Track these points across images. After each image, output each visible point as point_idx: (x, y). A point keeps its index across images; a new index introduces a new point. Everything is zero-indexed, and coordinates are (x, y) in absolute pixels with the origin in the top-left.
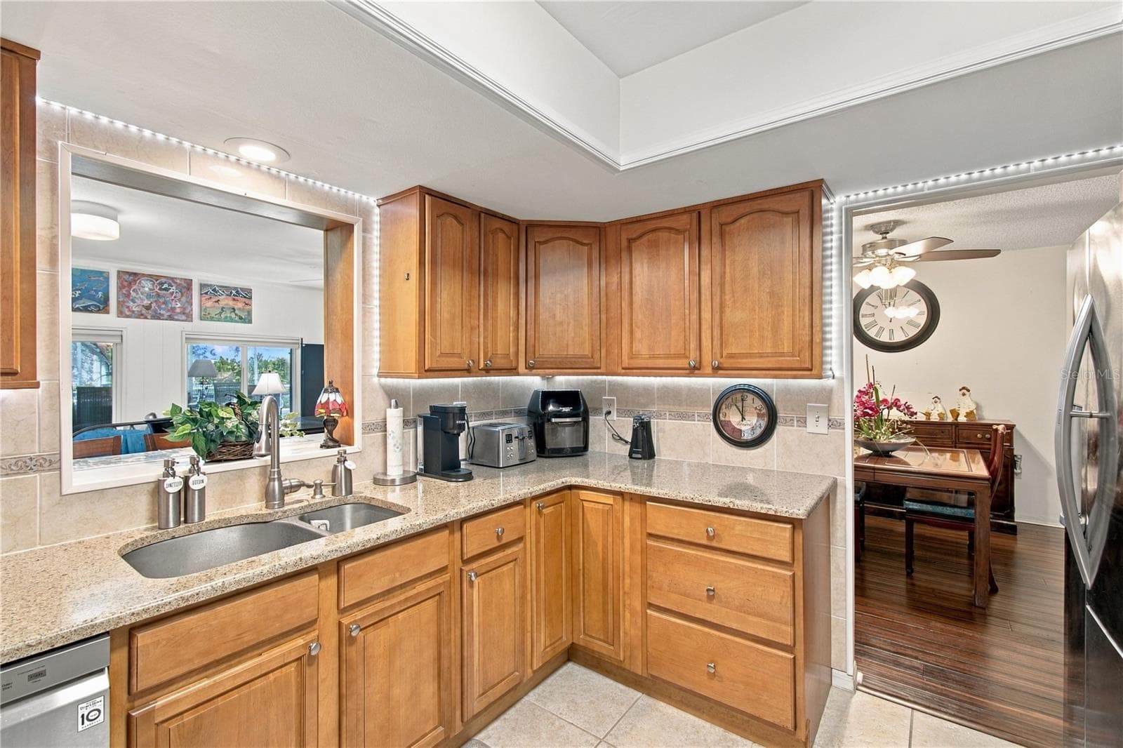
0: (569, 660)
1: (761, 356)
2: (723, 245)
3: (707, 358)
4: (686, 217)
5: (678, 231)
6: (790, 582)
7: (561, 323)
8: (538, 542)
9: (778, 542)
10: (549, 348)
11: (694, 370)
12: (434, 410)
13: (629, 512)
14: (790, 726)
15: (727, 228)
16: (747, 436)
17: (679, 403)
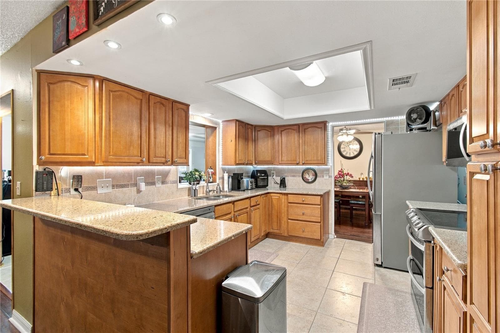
0: (267, 238)
1: (314, 160)
2: (305, 134)
3: (301, 161)
4: (296, 127)
5: (294, 130)
6: (320, 209)
7: (264, 152)
8: (263, 205)
9: (318, 200)
10: (261, 158)
11: (298, 164)
12: (234, 174)
13: (283, 197)
14: (320, 239)
15: (306, 130)
16: (310, 181)
17: (293, 173)
